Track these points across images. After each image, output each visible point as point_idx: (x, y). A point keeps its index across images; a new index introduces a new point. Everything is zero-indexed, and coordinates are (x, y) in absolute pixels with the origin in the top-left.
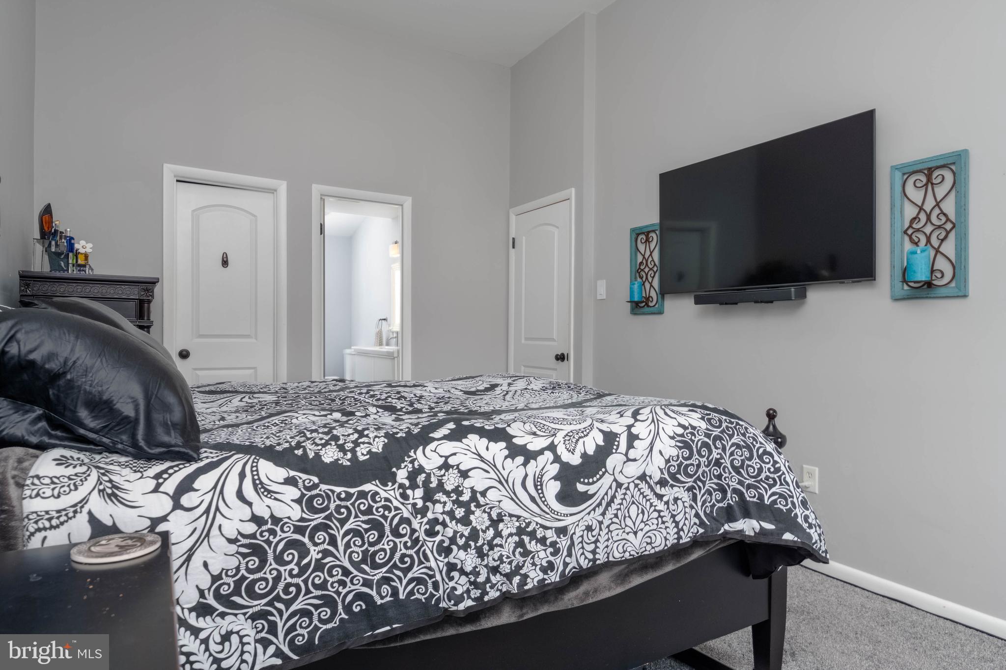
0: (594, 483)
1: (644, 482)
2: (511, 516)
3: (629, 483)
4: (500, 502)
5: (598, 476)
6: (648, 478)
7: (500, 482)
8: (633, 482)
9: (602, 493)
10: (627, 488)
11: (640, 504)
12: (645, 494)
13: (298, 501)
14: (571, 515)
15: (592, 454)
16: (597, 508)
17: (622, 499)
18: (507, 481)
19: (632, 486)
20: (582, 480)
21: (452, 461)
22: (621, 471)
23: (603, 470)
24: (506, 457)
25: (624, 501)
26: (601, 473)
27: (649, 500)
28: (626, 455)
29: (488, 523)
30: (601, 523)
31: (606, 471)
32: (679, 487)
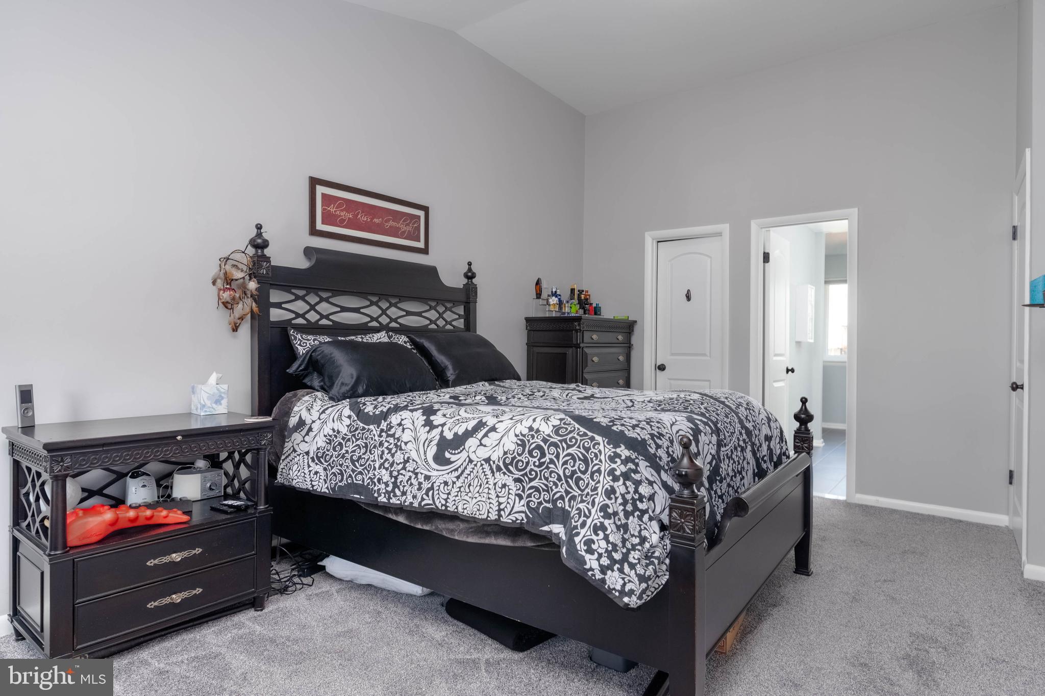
0: (455, 454)
1: (488, 464)
2: (413, 460)
3: (478, 462)
4: (411, 450)
5: (459, 451)
6: (491, 462)
7: (415, 439)
8: (480, 461)
9: (459, 463)
10: (476, 465)
11: (481, 479)
12: (486, 473)
13: (348, 426)
14: (437, 470)
15: (461, 434)
16: (453, 472)
17: (471, 472)
18: (418, 440)
19: (479, 464)
20: (449, 450)
21: (403, 422)
22: (475, 452)
23: (463, 447)
24: (422, 426)
25: (472, 473)
26: (461, 449)
27: (488, 479)
28: (480, 441)
29: (402, 461)
30: (454, 483)
31: (464, 448)
32: (509, 476)
